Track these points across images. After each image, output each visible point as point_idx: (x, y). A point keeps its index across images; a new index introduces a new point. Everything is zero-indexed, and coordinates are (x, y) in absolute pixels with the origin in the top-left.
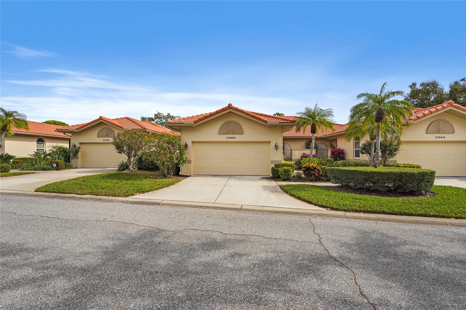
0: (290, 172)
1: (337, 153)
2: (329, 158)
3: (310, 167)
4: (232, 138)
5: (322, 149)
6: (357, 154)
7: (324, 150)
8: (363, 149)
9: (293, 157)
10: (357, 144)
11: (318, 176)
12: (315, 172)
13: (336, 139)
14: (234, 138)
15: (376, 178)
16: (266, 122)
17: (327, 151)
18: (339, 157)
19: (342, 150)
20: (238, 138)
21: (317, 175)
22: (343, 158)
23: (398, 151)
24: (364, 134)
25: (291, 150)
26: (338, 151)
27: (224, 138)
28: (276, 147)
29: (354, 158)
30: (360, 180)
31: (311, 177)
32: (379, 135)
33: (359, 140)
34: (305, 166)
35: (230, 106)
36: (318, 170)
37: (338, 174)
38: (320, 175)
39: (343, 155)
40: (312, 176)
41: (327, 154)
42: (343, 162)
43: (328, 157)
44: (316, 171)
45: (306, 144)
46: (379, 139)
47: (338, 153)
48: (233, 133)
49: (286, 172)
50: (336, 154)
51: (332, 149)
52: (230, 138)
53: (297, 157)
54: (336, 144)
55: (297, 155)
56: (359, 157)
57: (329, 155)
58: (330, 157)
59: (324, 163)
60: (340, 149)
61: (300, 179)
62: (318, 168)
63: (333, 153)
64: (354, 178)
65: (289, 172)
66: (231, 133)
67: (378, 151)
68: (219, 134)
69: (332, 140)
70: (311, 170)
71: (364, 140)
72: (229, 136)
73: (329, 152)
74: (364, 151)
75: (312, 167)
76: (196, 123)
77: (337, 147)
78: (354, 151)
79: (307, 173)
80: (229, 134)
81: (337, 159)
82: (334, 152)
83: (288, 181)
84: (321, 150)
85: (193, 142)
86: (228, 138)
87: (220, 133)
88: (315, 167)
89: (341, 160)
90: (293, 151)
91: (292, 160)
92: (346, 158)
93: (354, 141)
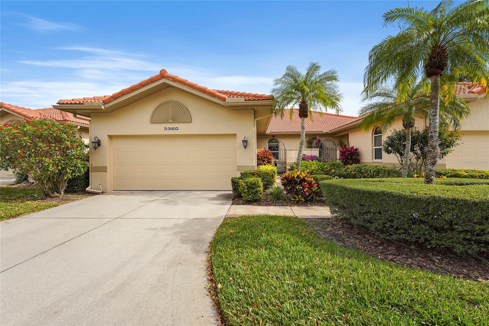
0: (259, 186)
1: (348, 153)
2: (338, 161)
3: (294, 177)
4: (173, 129)
5: (327, 148)
6: (378, 154)
7: (331, 150)
8: (389, 145)
9: (287, 160)
10: (377, 140)
11: (310, 195)
12: (304, 188)
13: (348, 134)
14: (177, 129)
15: (448, 217)
16: (224, 100)
17: (335, 151)
18: (351, 159)
19: (357, 149)
20: (184, 129)
21: (307, 194)
22: (357, 161)
23: (452, 146)
24: (393, 118)
25: (285, 150)
26: (350, 150)
27: (159, 129)
28: (245, 143)
29: (373, 160)
30: (398, 219)
31: (296, 197)
32: (437, 105)
33: (381, 133)
34: (286, 176)
35: (163, 74)
36: (310, 183)
37: (342, 198)
38: (314, 192)
39: (357, 156)
40: (298, 195)
41: (335, 156)
42: (358, 167)
43: (336, 159)
44: (306, 185)
45: (307, 142)
46: (436, 115)
47: (350, 154)
48: (174, 121)
49: (251, 188)
50: (347, 156)
51: (342, 148)
52: (170, 129)
53: (293, 160)
54: (348, 142)
55: (293, 157)
56: (381, 158)
57: (338, 156)
58: (340, 160)
59: (326, 168)
60: (353, 147)
61: (278, 199)
62: (308, 179)
63: (342, 153)
64: (380, 213)
65: (256, 187)
66: (172, 121)
67: (434, 144)
68: (152, 123)
69: (343, 136)
70: (296, 183)
71: (391, 131)
72: (168, 126)
73: (338, 153)
74: (390, 148)
75: (298, 177)
76: (106, 104)
77: (348, 145)
78: (373, 150)
79: (289, 188)
80: (167, 122)
81: (348, 163)
82: (345, 152)
83: (254, 205)
84: (327, 150)
85: (111, 137)
86: (166, 129)
87: (153, 121)
88: (304, 179)
89: (354, 163)
90: (287, 151)
91: (287, 165)
92: (361, 161)
93: (372, 135)
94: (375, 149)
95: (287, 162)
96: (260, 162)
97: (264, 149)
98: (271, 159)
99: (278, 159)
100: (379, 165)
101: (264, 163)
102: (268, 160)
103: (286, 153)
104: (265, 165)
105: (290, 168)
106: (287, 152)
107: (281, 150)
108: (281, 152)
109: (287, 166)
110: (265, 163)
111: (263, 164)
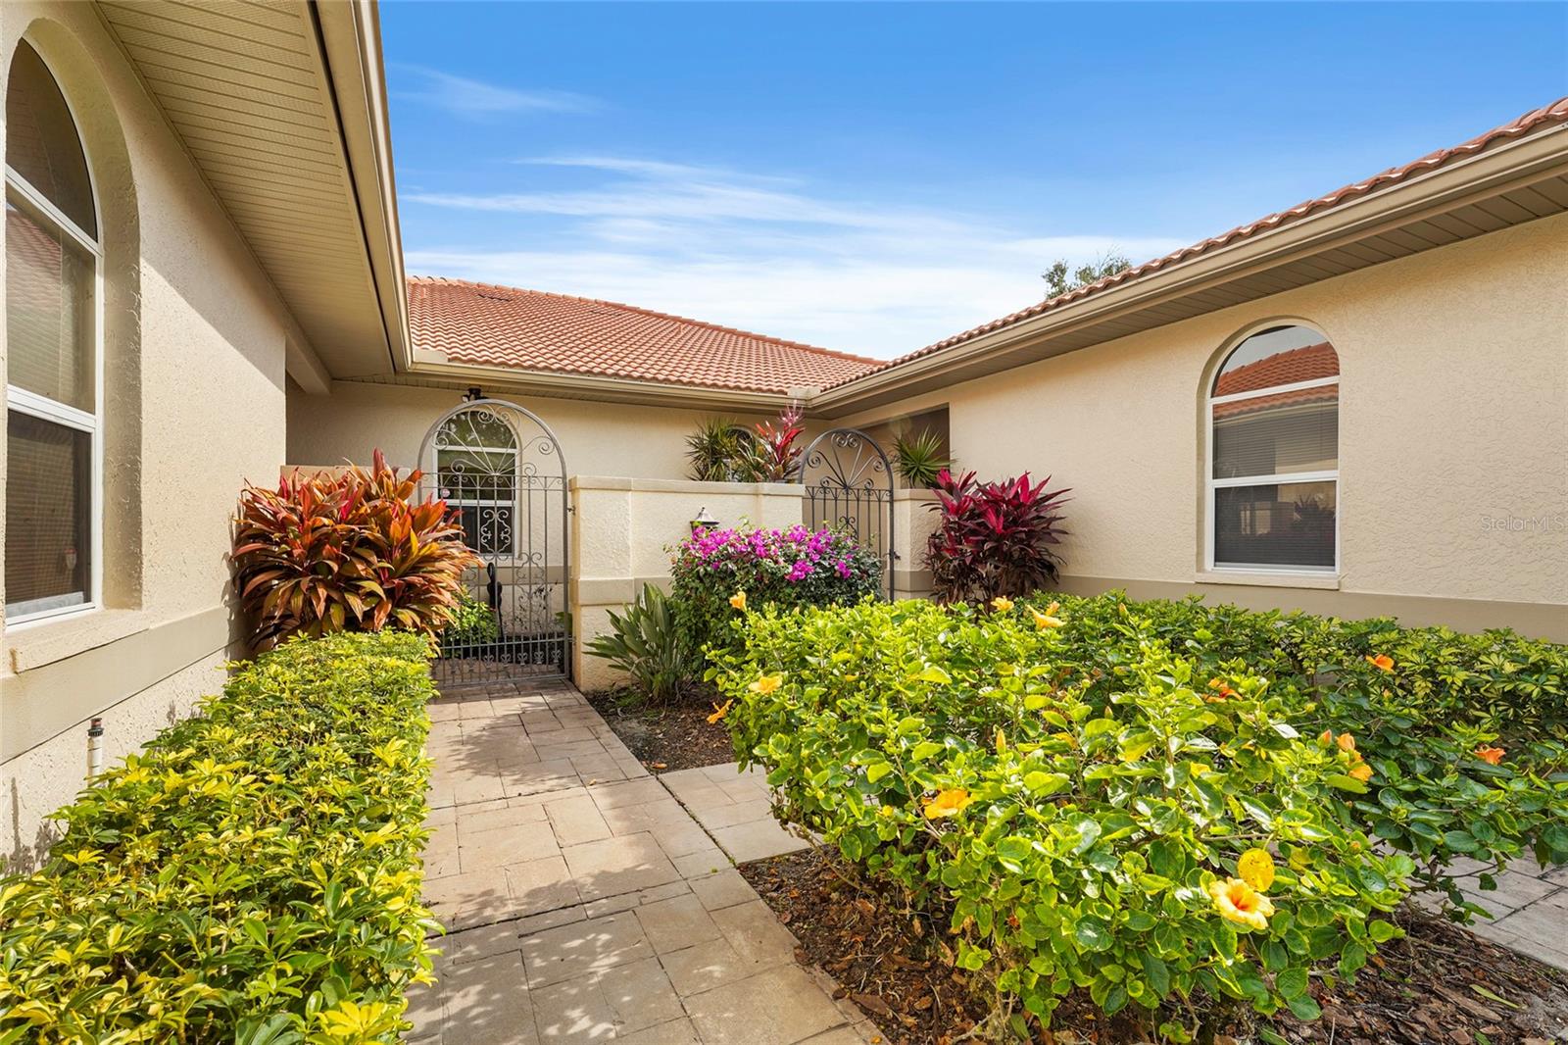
5: (846, 487)
7: (863, 495)
10: (1233, 435)
17: (887, 508)
25: (569, 487)
29: (1200, 566)
41: (888, 534)
43: (892, 553)
45: (700, 446)
53: (636, 562)
55: (630, 543)
57: (905, 538)
60: (1024, 483)
73: (907, 516)
78: (1199, 502)
84: (842, 494)
90: (582, 494)
91: (581, 602)
92: (1072, 571)
93: (1198, 397)
94: (1218, 491)
95: (582, 578)
96: (298, 602)
97: (369, 471)
98: (430, 559)
99: (509, 550)
100: (1240, 602)
101: (348, 609)
102: (392, 575)
103: (573, 509)
104: (352, 624)
105: (612, 632)
106: (585, 501)
107: (537, 485)
108: (537, 498)
109: (584, 611)
110: (358, 606)
111: (337, 616)
